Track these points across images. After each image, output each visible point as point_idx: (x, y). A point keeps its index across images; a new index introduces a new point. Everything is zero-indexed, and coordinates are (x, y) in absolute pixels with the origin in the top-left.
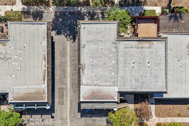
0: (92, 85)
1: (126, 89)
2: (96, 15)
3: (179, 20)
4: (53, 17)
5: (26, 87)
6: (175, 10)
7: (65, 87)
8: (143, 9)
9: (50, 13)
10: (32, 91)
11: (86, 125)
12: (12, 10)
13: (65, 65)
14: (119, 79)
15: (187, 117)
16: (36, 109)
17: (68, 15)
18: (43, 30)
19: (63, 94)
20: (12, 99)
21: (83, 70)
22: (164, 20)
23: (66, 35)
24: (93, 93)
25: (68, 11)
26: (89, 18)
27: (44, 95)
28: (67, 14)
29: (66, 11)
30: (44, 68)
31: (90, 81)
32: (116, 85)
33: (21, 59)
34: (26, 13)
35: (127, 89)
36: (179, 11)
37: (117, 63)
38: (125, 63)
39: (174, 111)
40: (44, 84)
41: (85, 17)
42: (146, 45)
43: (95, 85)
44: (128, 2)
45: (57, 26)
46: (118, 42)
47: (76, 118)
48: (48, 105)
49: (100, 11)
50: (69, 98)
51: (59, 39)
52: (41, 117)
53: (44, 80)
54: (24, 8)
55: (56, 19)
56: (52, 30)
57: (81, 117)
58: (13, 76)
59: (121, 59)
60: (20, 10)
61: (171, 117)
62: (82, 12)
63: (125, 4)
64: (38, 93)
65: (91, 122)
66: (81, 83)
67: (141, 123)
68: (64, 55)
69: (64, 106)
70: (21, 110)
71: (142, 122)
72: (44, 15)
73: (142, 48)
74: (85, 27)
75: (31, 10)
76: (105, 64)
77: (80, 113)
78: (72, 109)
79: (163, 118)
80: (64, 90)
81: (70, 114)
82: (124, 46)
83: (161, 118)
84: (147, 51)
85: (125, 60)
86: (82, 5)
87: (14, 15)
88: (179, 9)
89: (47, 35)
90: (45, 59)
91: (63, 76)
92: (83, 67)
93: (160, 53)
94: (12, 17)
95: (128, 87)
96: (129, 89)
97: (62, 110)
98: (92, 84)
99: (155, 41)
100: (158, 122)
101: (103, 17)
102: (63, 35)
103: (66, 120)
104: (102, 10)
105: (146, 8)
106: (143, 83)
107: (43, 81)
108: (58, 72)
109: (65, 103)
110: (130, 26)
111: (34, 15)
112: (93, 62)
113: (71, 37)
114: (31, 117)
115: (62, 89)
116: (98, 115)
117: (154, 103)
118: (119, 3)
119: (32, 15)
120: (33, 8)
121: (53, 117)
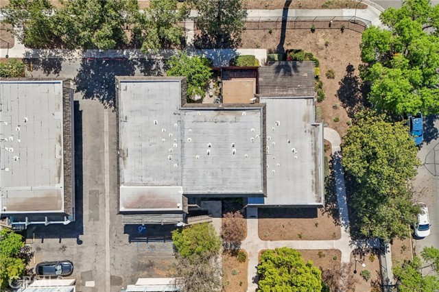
0: (139, 185)
1: (196, 190)
2: (154, 63)
3: (293, 72)
4: (79, 67)
5: (29, 188)
6: (288, 55)
7: (100, 189)
8: (235, 54)
9: (74, 60)
10: (39, 195)
11: (138, 255)
12: (7, 56)
13: (101, 151)
14: (185, 173)
15: (313, 240)
16: (46, 225)
17: (106, 63)
18: (56, 93)
19: (98, 201)
20: (5, 208)
21: (124, 159)
22: (267, 74)
23: (102, 97)
24: (142, 197)
25: (105, 56)
26: (143, 69)
27: (59, 201)
28: (104, 61)
29: (102, 57)
30: (58, 157)
31: (136, 178)
32: (180, 183)
33: (20, 141)
34: (30, 61)
35: (199, 190)
36: (294, 57)
37: (182, 147)
38: (195, 147)
39: (291, 229)
40: (59, 182)
41: (136, 66)
42: (229, 116)
43: (146, 185)
44: (210, 42)
45: (87, 84)
46: (183, 113)
47: (120, 244)
48: (67, 218)
49: (162, 57)
50: (107, 209)
51: (90, 105)
52: (60, 242)
53: (59, 176)
54: (28, 53)
55: (84, 72)
56: (78, 90)
57: (130, 242)
58: (7, 169)
59: (189, 140)
60: (22, 57)
61: (285, 239)
62: (130, 59)
63: (203, 44)
64: (49, 198)
65: (147, 250)
66: (121, 181)
67: (234, 250)
68: (98, 133)
69: (99, 222)
70: (23, 228)
71: (237, 249)
72: (63, 64)
73: (223, 122)
74: (126, 87)
75: (41, 56)
76: (161, 148)
77: (127, 235)
78: (114, 228)
79: (272, 242)
80: (100, 196)
81: (110, 237)
82: (193, 119)
83: (269, 242)
84: (231, 126)
85: (194, 143)
86: (130, 46)
87: (10, 66)
88: (295, 53)
89: (63, 101)
90: (60, 141)
91: (97, 171)
92: (124, 154)
93: (252, 130)
94: (7, 70)
95: (201, 187)
96: (202, 190)
97: (95, 230)
98: (141, 182)
99: (244, 110)
100: (264, 249)
101: (166, 68)
102: (97, 99)
103: (103, 248)
104: (164, 55)
105: (241, 52)
106: (224, 180)
107: (57, 178)
108: (89, 163)
109: (100, 217)
110: (214, 84)
111: (45, 65)
112: (141, 145)
113: (110, 102)
114: (42, 242)
115: (95, 194)
116: (159, 238)
117: (257, 216)
118: (194, 43)
119: (43, 64)
120: (43, 52)
121: (80, 242)
